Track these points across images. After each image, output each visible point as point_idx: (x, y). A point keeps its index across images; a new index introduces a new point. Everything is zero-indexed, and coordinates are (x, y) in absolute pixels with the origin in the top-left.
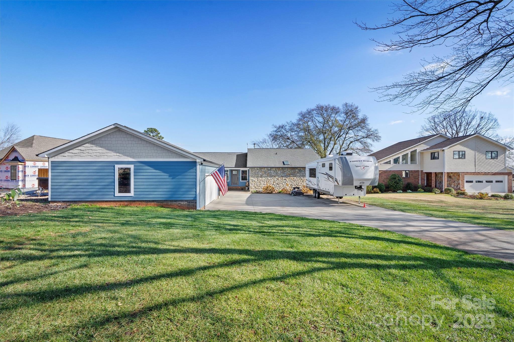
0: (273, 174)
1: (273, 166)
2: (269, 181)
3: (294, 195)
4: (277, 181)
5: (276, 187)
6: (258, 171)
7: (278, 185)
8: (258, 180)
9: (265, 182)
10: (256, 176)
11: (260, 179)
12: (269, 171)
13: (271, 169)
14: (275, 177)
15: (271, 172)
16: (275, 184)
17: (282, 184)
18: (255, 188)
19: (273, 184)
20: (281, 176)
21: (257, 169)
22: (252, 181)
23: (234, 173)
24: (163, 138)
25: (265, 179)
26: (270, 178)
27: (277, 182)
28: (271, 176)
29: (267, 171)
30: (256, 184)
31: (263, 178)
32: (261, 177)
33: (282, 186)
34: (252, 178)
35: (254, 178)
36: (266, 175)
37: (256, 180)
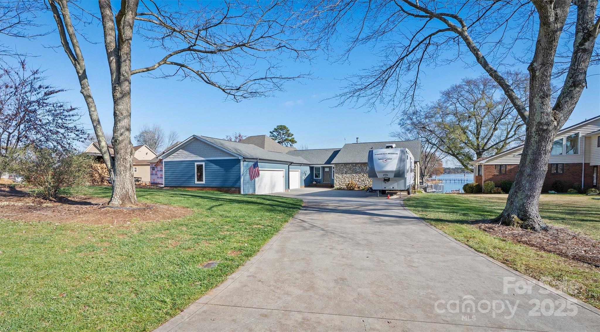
0: (358, 170)
1: (358, 162)
2: (354, 178)
3: (370, 192)
4: (362, 177)
5: (362, 184)
6: (343, 167)
7: (363, 182)
8: (342, 177)
9: (350, 178)
10: (341, 172)
11: (345, 175)
12: (354, 168)
13: (356, 165)
14: (360, 173)
15: (356, 168)
16: (360, 180)
17: (368, 181)
18: (340, 184)
19: (358, 181)
20: (366, 172)
21: (342, 166)
22: (337, 178)
23: (327, 170)
24: (292, 135)
25: (349, 175)
26: (355, 175)
27: (363, 179)
28: (356, 173)
29: (352, 167)
30: (340, 181)
31: (348, 175)
32: (346, 174)
33: (368, 183)
34: (336, 175)
35: (339, 174)
36: (351, 172)
37: (341, 177)
